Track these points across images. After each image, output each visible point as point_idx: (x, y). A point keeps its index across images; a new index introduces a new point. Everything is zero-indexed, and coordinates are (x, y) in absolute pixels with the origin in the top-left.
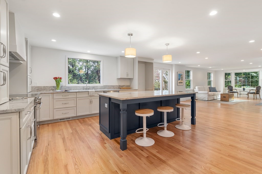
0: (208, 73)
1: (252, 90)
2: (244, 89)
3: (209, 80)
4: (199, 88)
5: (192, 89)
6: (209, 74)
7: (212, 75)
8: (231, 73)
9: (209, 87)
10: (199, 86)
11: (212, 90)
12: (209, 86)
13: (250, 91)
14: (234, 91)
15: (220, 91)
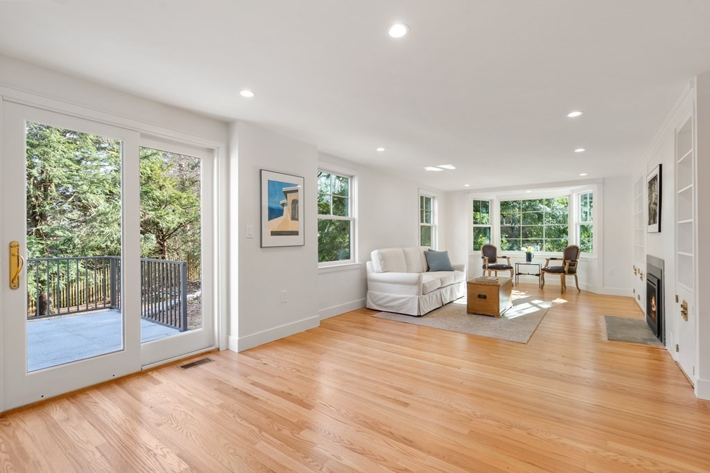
0: (422, 198)
1: (552, 259)
2: (529, 257)
3: (425, 224)
4: (383, 259)
5: (357, 262)
6: (425, 202)
7: (435, 207)
8: (491, 200)
9: (426, 254)
10: (384, 251)
11: (437, 263)
12: (426, 248)
13: (547, 265)
14: (500, 262)
15: (460, 268)
